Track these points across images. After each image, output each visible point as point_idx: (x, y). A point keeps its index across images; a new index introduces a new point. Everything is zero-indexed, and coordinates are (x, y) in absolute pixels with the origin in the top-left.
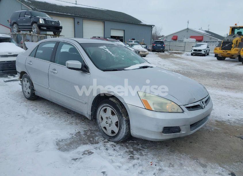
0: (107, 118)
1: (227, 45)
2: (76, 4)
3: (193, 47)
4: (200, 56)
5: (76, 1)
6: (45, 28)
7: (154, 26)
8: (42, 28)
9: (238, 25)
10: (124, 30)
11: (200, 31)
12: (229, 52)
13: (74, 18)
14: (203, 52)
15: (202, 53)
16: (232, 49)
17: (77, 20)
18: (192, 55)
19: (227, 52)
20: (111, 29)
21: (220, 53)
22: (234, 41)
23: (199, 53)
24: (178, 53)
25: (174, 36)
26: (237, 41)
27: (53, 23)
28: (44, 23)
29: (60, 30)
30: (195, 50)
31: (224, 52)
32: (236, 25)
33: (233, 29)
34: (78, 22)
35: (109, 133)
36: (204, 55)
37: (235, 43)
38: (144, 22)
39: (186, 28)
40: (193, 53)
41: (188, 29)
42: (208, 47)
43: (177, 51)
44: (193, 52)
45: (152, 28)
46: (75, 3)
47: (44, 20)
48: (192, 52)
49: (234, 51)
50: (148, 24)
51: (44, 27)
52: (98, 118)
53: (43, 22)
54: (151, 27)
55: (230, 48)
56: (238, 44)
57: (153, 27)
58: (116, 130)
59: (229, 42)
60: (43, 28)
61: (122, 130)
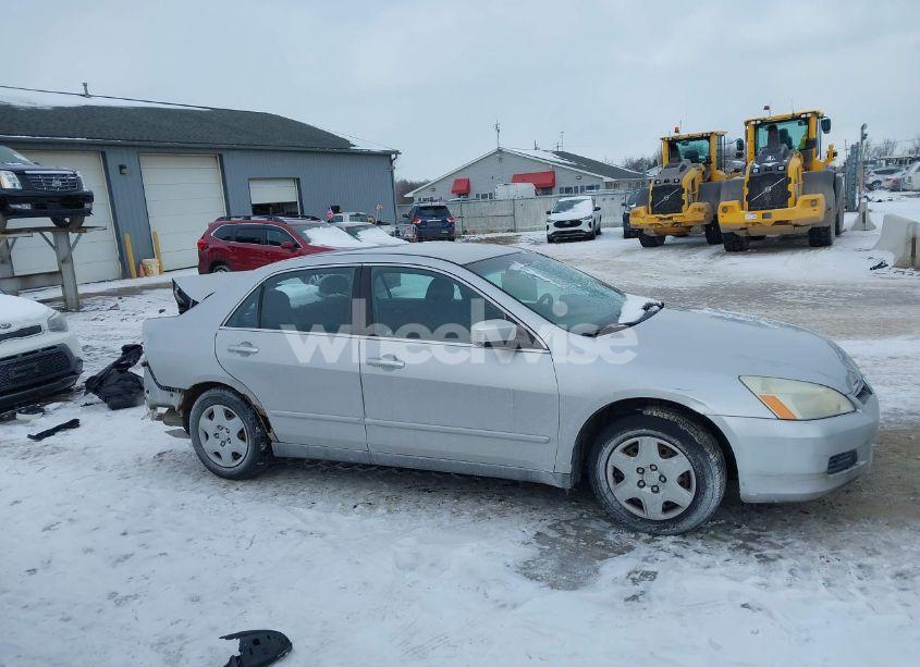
0: (641, 471)
1: (667, 198)
2: (86, 95)
3: (549, 213)
4: (580, 240)
5: (85, 85)
6: (27, 207)
7: (397, 153)
8: (13, 206)
9: (684, 133)
10: (298, 179)
11: (540, 154)
12: (677, 217)
13: (103, 154)
14: (585, 227)
15: (581, 231)
16: (684, 207)
17: (114, 160)
18: (551, 240)
19: (669, 218)
20: (249, 179)
21: (651, 225)
22: (686, 183)
23: (576, 231)
24: (501, 238)
25: (456, 181)
26: (693, 181)
27: (57, 183)
28: (18, 187)
29: (87, 206)
30: (559, 224)
31: (661, 219)
32: (677, 131)
33: (672, 144)
34: (122, 167)
35: (654, 511)
36: (590, 237)
37: (690, 189)
38: (361, 144)
39: (494, 148)
40: (555, 233)
41: (500, 151)
42: (597, 209)
43: (492, 232)
44: (553, 229)
45: (391, 161)
46: (83, 92)
47: (20, 174)
48: (551, 232)
49: (692, 213)
50: (376, 148)
51: (19, 203)
52: (602, 476)
53: (14, 185)
54: (387, 157)
55: (676, 206)
56: (697, 191)
57: (393, 156)
58: (684, 497)
59: (671, 188)
60: (19, 207)
61: (708, 493)
